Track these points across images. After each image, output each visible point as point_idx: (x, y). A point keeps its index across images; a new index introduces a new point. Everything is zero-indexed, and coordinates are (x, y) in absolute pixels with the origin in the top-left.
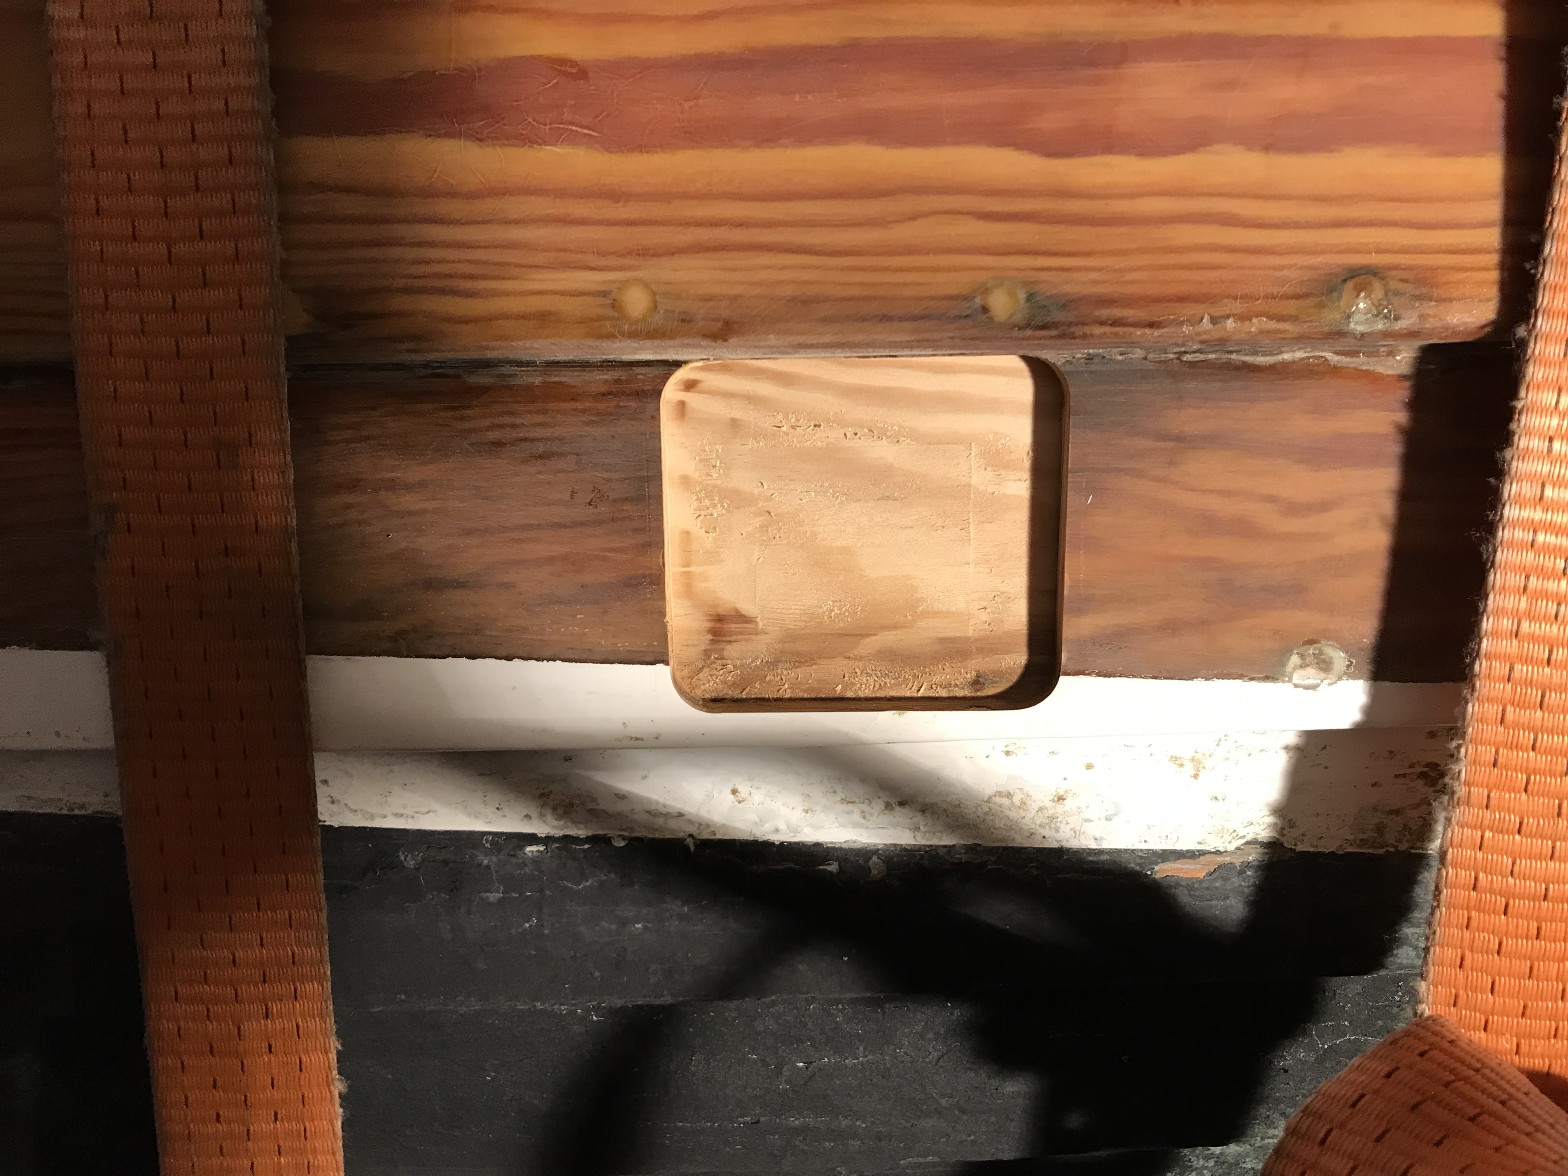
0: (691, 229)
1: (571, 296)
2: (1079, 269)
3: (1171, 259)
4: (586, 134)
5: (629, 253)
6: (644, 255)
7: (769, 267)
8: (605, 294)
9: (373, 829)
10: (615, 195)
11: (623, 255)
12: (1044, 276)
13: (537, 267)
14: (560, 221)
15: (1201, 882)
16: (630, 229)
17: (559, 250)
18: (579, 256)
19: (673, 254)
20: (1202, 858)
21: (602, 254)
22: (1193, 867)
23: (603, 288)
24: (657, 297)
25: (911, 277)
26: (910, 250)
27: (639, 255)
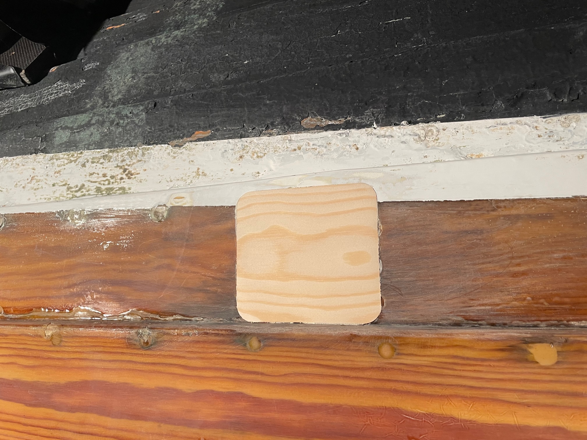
0: (365, 377)
1: (413, 354)
2: (230, 354)
3: (202, 355)
4: (408, 416)
5: (389, 369)
6: (383, 368)
7: (335, 361)
8: (399, 354)
9: (517, 116)
10: (396, 391)
11: (392, 369)
12: (241, 352)
13: (427, 366)
14: (417, 383)
15: (196, 130)
16: (389, 378)
17: (418, 372)
18: (409, 369)
19: (372, 368)
20: (196, 139)
21: (400, 369)
22: (199, 135)
23: (399, 356)
24: (378, 352)
25: (285, 354)
26: (285, 364)
27: (385, 368)
